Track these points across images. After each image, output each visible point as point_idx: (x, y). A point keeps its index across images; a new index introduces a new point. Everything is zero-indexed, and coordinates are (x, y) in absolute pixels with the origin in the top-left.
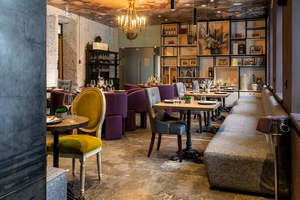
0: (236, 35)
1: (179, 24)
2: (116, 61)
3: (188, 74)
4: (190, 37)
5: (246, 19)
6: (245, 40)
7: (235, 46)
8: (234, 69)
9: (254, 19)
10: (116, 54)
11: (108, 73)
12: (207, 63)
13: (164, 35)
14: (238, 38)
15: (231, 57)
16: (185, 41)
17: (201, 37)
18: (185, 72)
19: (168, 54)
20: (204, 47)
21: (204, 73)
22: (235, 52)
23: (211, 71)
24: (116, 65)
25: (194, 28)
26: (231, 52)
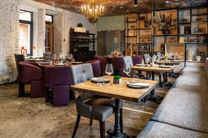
0: (183, 20)
1: (139, 13)
2: (94, 39)
3: (146, 48)
4: (146, 22)
5: (191, 8)
6: (190, 23)
8: (181, 45)
9: (198, 7)
10: (94, 35)
12: (159, 41)
13: (127, 22)
14: (184, 22)
15: (178, 36)
16: (142, 25)
17: (155, 22)
18: (143, 47)
19: (130, 35)
20: (157, 30)
21: (157, 48)
22: (182, 32)
23: (163, 46)
24: (94, 42)
25: (150, 16)
26: (179, 32)
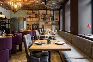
0: (51, 15)
3: (36, 27)
4: (36, 15)
5: (53, 10)
6: (53, 16)
7: (51, 18)
9: (56, 10)
10: (9, 19)
11: (5, 27)
12: (41, 23)
13: (27, 14)
16: (34, 16)
18: (35, 26)
19: (29, 20)
20: (41, 18)
21: (41, 27)
22: (51, 20)
23: (43, 26)
25: (37, 12)
26: (49, 20)
